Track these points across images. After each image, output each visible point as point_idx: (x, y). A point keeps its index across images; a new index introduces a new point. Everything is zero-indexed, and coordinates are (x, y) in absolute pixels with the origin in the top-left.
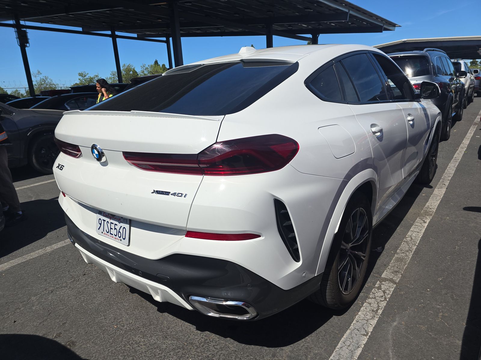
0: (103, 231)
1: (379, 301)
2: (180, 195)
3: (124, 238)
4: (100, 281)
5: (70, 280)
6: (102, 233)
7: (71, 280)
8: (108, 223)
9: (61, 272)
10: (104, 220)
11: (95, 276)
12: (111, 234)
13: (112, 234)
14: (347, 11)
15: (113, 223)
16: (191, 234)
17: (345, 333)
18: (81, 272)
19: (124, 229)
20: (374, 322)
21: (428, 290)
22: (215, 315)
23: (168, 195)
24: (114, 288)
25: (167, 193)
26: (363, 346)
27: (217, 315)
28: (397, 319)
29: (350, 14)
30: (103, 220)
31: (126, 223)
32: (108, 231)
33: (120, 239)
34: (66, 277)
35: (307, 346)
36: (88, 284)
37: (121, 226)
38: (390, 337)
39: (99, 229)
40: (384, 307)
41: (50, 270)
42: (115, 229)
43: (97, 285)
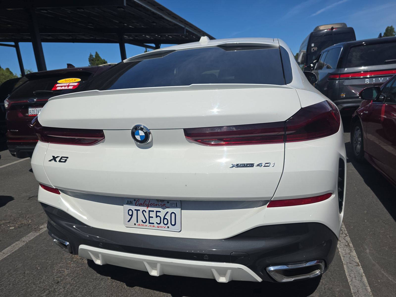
0: (136, 223)
1: (343, 237)
2: (267, 165)
3: (173, 223)
4: (83, 285)
5: (43, 293)
6: (135, 224)
7: (45, 292)
8: (144, 212)
9: (24, 286)
10: (137, 210)
11: (73, 281)
12: (149, 223)
13: (153, 223)
14: (184, 27)
15: (153, 211)
16: (274, 203)
17: (344, 268)
18: (51, 281)
19: (173, 215)
20: (354, 253)
21: (366, 221)
22: (288, 280)
23: (253, 166)
24: (106, 287)
25: (252, 165)
26: (364, 274)
27: (291, 279)
28: (366, 247)
29: (186, 30)
30: (135, 210)
31: (176, 207)
32: (144, 221)
33: (167, 226)
34: (36, 290)
35: (327, 288)
36: (72, 292)
37: (168, 212)
38: (374, 262)
39: (129, 221)
40: (350, 241)
41: (7, 288)
42: (157, 216)
43: (83, 290)
